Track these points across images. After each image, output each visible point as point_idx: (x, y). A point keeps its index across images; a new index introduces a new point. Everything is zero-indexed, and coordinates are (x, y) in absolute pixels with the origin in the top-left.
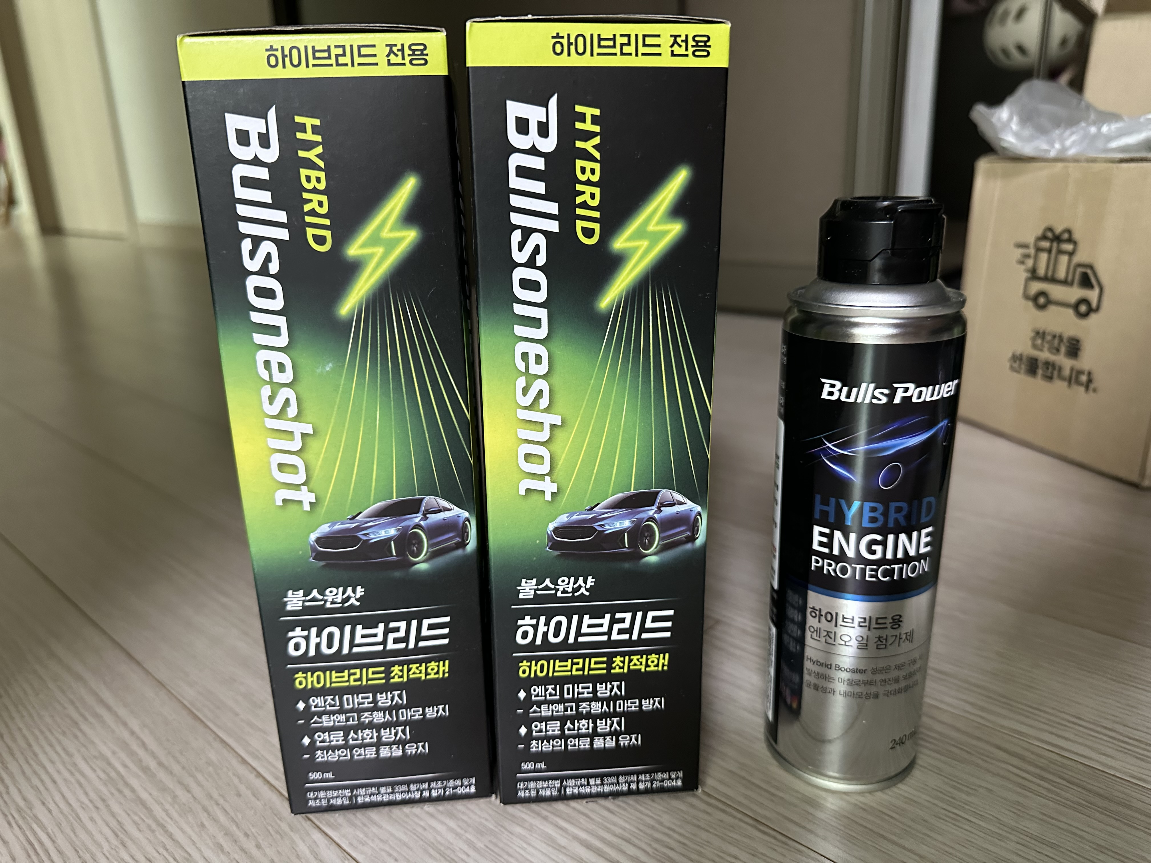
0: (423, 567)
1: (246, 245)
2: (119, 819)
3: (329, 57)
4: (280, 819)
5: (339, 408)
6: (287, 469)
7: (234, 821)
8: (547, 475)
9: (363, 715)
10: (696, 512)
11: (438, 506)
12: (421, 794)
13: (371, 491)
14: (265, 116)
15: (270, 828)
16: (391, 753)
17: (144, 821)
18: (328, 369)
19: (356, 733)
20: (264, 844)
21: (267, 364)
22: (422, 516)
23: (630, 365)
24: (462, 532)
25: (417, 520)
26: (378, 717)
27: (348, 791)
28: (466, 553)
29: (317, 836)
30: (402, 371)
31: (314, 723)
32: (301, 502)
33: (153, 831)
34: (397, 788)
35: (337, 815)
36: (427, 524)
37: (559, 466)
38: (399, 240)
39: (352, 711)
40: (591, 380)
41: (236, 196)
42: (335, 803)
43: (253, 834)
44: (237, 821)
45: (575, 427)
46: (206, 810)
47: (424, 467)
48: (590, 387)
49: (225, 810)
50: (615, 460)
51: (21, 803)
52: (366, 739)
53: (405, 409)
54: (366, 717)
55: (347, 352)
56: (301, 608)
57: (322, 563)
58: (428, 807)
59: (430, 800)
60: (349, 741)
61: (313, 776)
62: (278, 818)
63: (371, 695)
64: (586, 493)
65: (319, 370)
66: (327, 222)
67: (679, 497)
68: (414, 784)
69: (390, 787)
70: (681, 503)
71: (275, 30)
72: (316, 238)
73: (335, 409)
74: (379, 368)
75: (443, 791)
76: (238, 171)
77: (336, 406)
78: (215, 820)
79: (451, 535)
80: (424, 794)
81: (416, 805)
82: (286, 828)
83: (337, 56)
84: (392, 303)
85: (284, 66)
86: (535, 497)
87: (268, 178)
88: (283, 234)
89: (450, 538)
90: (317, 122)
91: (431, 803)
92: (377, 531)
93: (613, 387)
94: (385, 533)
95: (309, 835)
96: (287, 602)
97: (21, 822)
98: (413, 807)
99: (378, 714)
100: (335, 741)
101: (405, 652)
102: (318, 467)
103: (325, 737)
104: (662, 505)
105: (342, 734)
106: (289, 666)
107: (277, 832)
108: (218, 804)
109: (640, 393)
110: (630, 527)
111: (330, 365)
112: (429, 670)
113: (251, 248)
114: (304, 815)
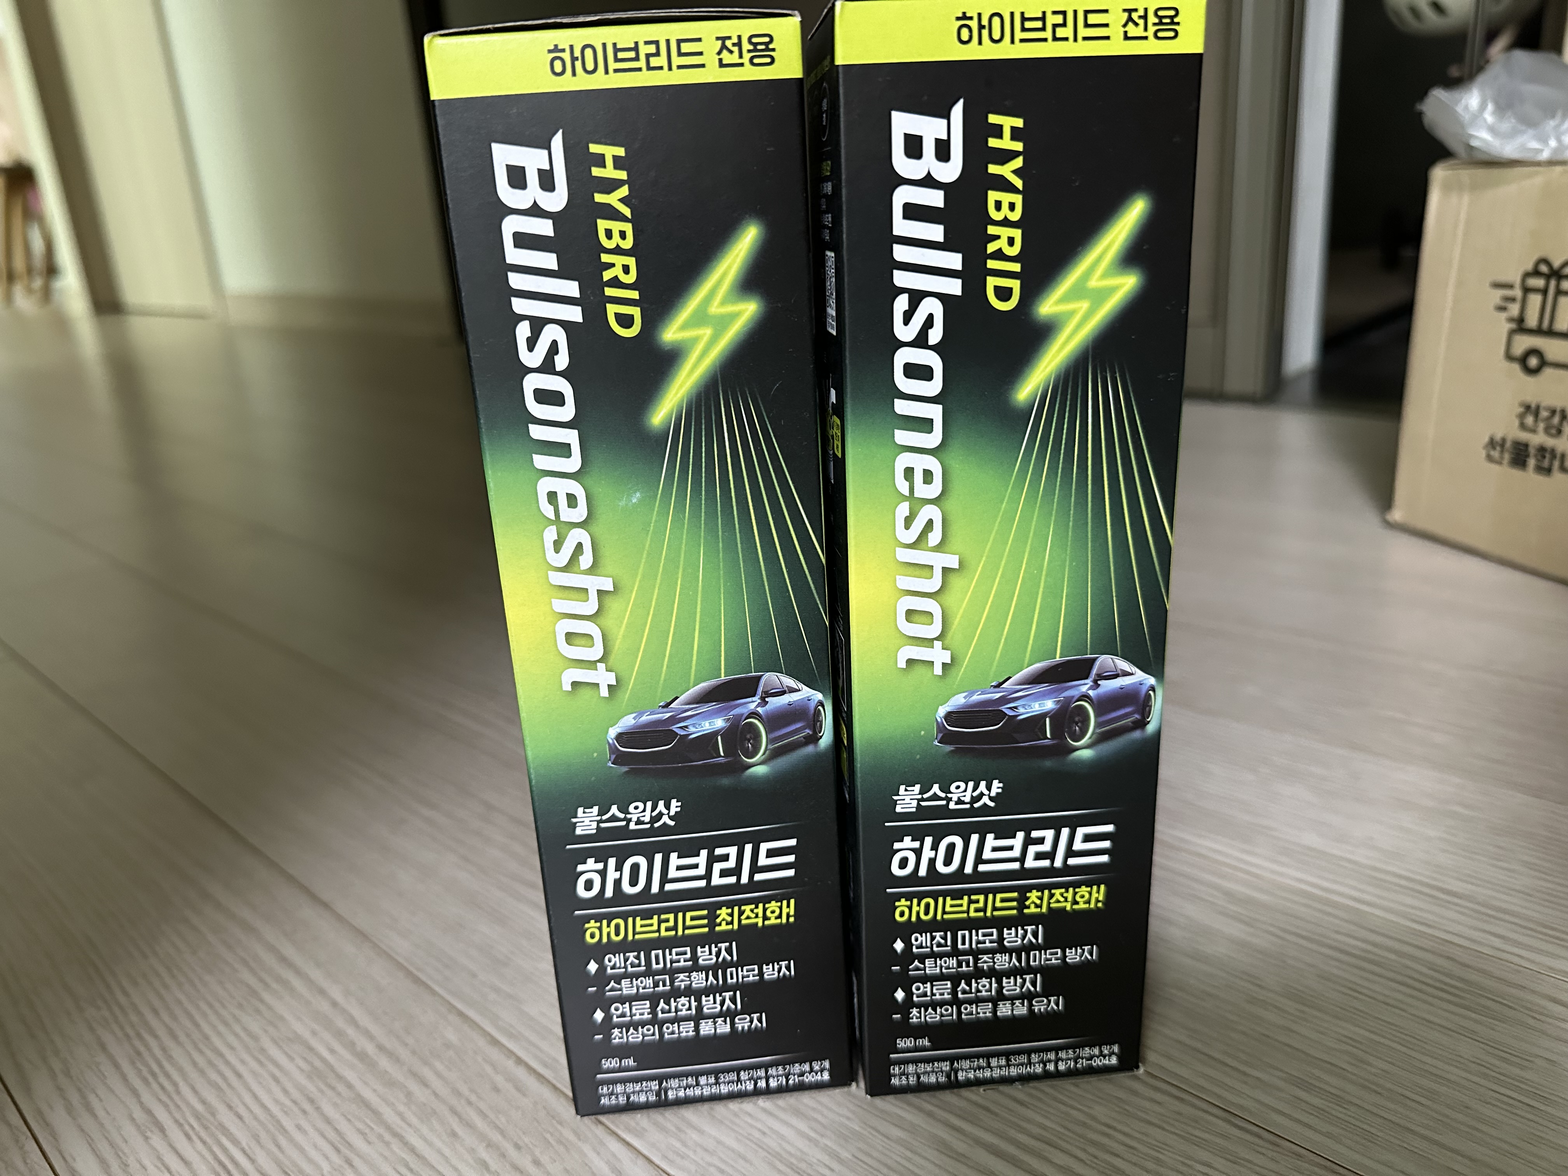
0: (761, 770)
1: (523, 330)
2: (338, 1128)
3: (637, 59)
4: (560, 1123)
5: (649, 554)
6: (578, 641)
7: (497, 1127)
8: (937, 639)
9: (678, 978)
10: (1148, 685)
11: (781, 687)
12: (756, 1084)
13: (691, 667)
14: (547, 145)
15: (548, 1136)
16: (715, 1030)
17: (372, 1129)
18: (634, 501)
19: (668, 1003)
20: (545, 1159)
21: (552, 497)
22: (759, 701)
23: (1059, 479)
24: (814, 721)
25: (752, 706)
26: (698, 980)
27: (654, 1083)
28: (818, 749)
29: (614, 1146)
30: (734, 500)
31: (610, 990)
32: (597, 685)
33: (387, 1144)
34: (722, 1077)
35: (639, 1115)
36: (767, 711)
37: (954, 627)
38: (734, 316)
39: (663, 972)
40: (1002, 503)
41: (508, 261)
42: (636, 1100)
43: (527, 1145)
44: (501, 1126)
45: (977, 570)
46: (454, 1111)
47: (763, 632)
48: (1001, 514)
49: (482, 1112)
50: (1033, 616)
51: (199, 1107)
52: (681, 1010)
53: (738, 553)
54: (682, 981)
55: (661, 477)
56: (595, 831)
57: (625, 769)
58: (762, 1102)
59: (768, 1092)
60: (657, 1015)
61: (608, 1064)
62: (557, 1121)
63: (688, 949)
64: (991, 664)
65: (622, 503)
66: (635, 295)
67: (1124, 665)
68: (745, 1071)
69: (713, 1076)
70: (1126, 674)
71: (561, 23)
72: (619, 317)
73: (645, 556)
74: (703, 498)
75: (784, 1080)
76: (510, 226)
77: (646, 552)
78: (470, 1125)
79: (799, 725)
80: (759, 1084)
81: (747, 1100)
82: (572, 1137)
83: (648, 56)
84: (722, 406)
85: (574, 74)
86: (920, 670)
87: (552, 235)
88: (575, 314)
89: (798, 730)
90: (621, 152)
91: (767, 1097)
92: (699, 722)
93: (1034, 513)
94: (710, 725)
95: (604, 1144)
96: (576, 823)
97: (203, 1134)
98: (742, 1102)
99: (698, 975)
100: (638, 1014)
101: (737, 888)
102: (620, 637)
103: (625, 1010)
104: (1100, 677)
105: (648, 1005)
106: (577, 912)
107: (560, 1142)
108: (470, 1103)
109: (1071, 519)
110: (1054, 709)
111: (638, 495)
112: (768, 913)
113: (530, 335)
114: (594, 1116)
